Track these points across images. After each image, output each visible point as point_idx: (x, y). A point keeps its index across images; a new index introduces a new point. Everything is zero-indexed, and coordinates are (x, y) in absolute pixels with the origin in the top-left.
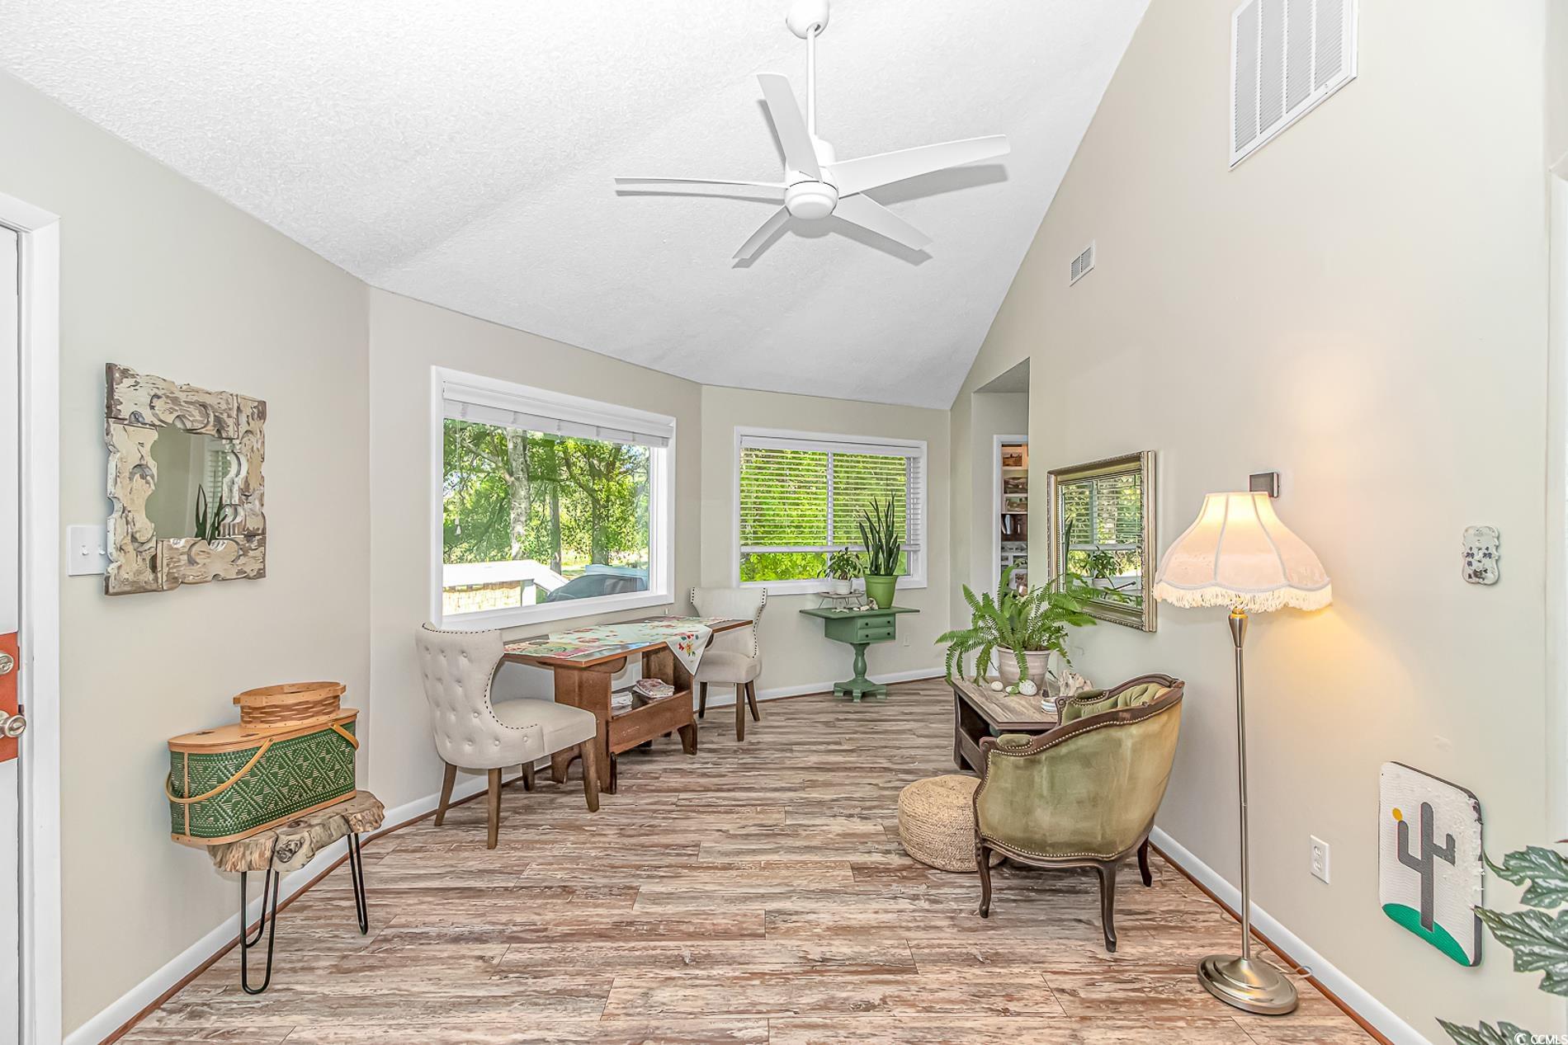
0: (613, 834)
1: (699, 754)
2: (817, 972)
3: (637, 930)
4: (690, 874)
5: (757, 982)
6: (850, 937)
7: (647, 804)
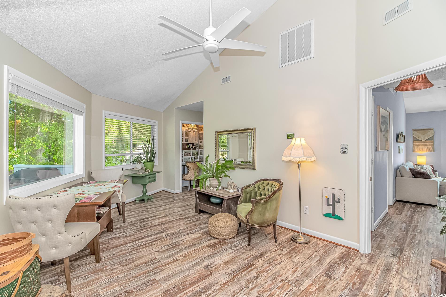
0: (119, 267)
1: (114, 231)
2: (236, 276)
3: (174, 291)
4: (166, 267)
5: (227, 286)
6: (231, 264)
7: (118, 253)
